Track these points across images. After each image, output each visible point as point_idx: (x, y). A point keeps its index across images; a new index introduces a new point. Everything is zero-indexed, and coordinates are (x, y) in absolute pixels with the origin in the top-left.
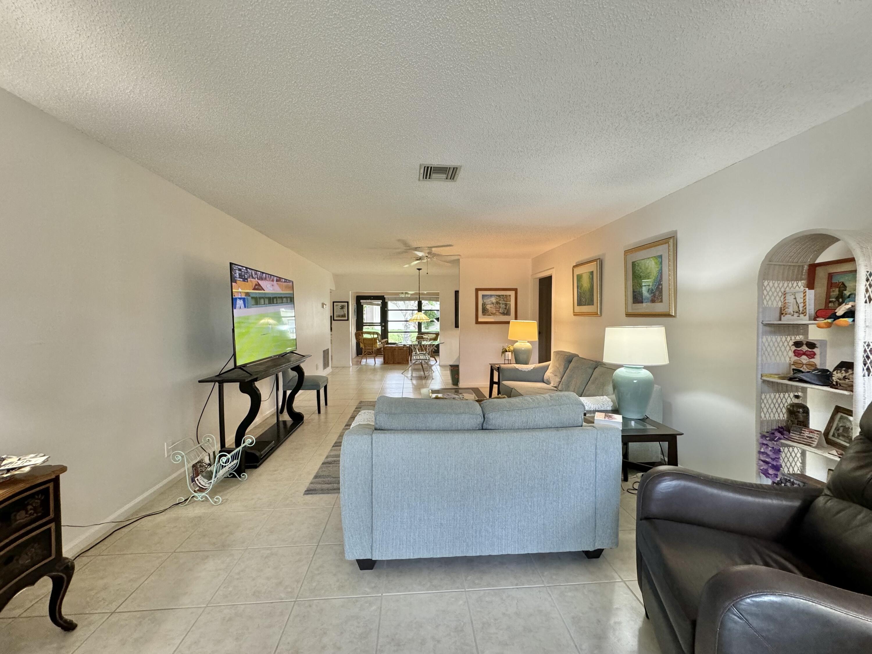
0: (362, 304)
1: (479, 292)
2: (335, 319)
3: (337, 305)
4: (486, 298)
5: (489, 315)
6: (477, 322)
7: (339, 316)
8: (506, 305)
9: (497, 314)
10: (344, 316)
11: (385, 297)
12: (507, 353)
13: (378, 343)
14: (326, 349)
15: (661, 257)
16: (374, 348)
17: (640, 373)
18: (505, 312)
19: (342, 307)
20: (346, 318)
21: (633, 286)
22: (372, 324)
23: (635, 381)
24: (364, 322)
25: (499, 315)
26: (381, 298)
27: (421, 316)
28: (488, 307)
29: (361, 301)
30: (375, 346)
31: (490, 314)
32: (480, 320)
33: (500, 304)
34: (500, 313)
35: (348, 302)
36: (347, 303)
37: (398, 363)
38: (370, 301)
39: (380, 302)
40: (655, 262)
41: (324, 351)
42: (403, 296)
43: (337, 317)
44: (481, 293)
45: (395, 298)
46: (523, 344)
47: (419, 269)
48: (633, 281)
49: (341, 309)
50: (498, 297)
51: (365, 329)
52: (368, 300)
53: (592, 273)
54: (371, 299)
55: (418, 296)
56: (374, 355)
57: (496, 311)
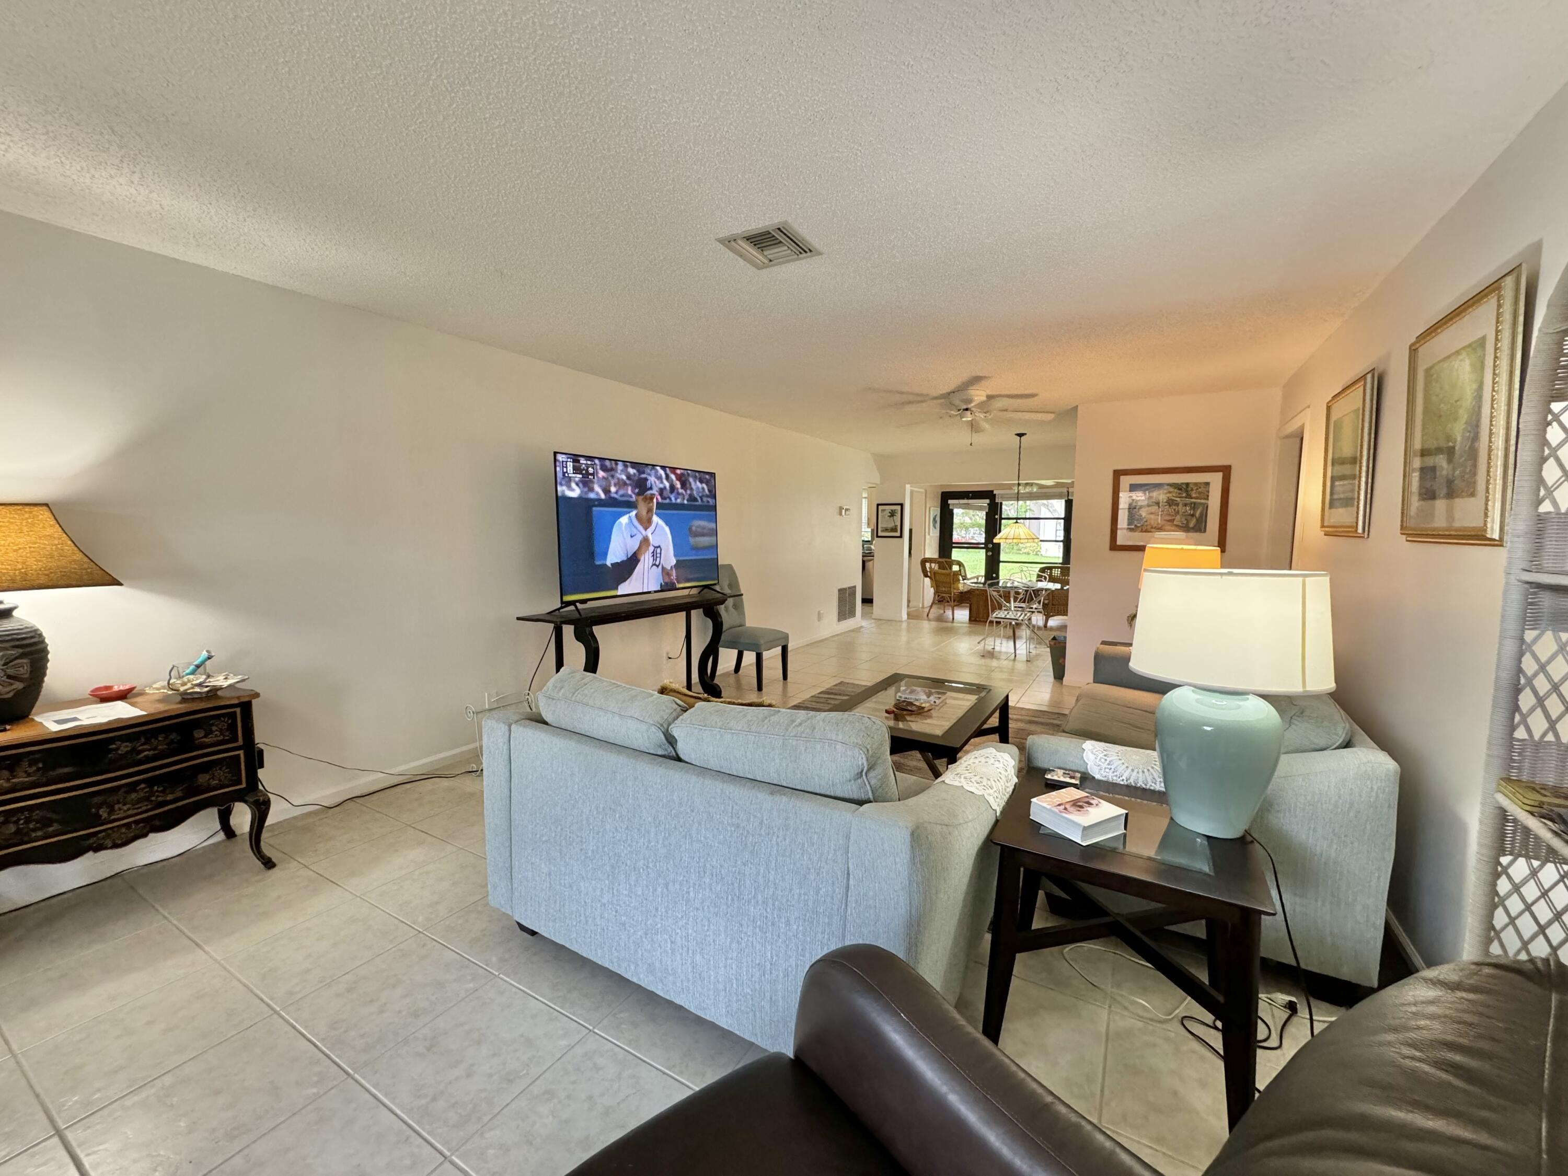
0: (951, 507)
1: (1122, 478)
2: (880, 534)
3: (883, 510)
4: (1140, 491)
5: (1147, 531)
6: (1114, 549)
7: (886, 530)
8: (1195, 507)
9: (1168, 526)
10: (894, 529)
11: (995, 493)
13: (961, 582)
14: (845, 586)
17: (1239, 707)
18: (1191, 525)
19: (892, 514)
20: (898, 534)
22: (968, 546)
23: (1209, 729)
24: (954, 541)
25: (1171, 529)
27: (1017, 530)
28: (1145, 512)
29: (950, 502)
30: (956, 586)
31: (1149, 527)
32: (1120, 544)
33: (1177, 505)
34: (1177, 526)
35: (902, 505)
36: (899, 506)
38: (965, 501)
39: (985, 502)
41: (841, 591)
42: (1023, 490)
44: (1126, 481)
45: (1017, 495)
47: (1020, 435)
48: (1423, 429)
49: (890, 516)
50: (1172, 490)
54: (968, 498)
55: (1065, 490)
56: (952, 603)
57: (1163, 523)
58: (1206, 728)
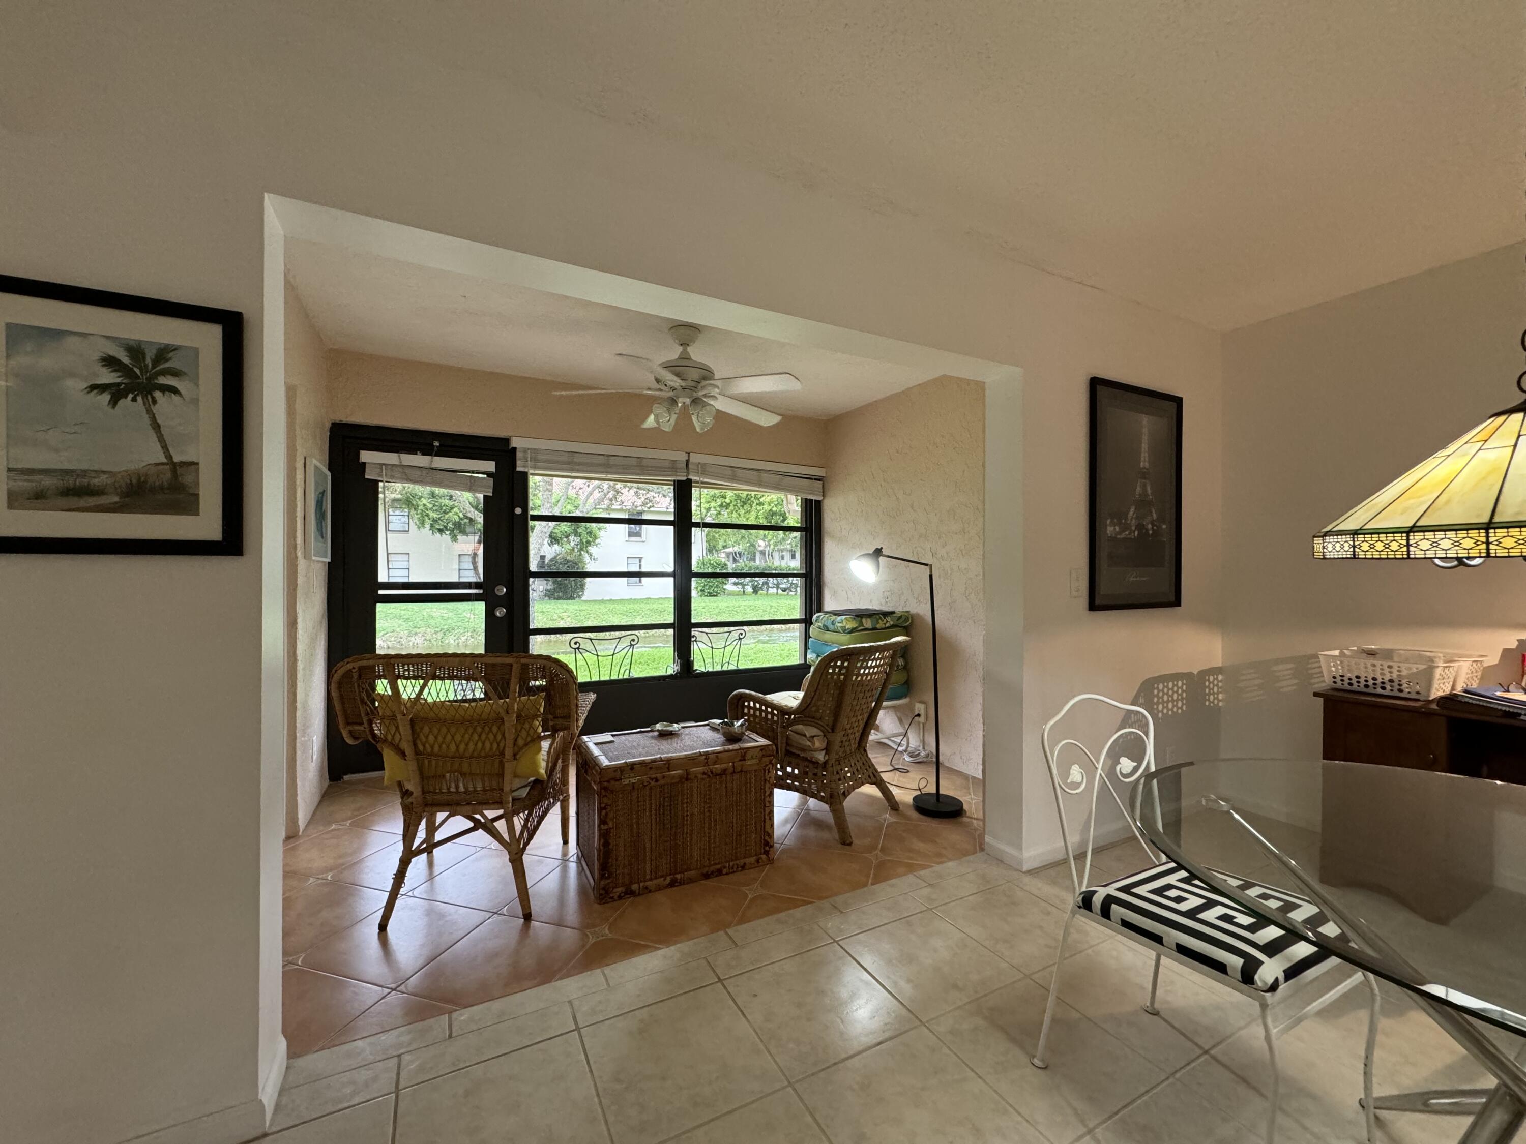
11: (515, 443)
24: (382, 577)
26: (497, 450)
29: (366, 456)
52: (412, 451)
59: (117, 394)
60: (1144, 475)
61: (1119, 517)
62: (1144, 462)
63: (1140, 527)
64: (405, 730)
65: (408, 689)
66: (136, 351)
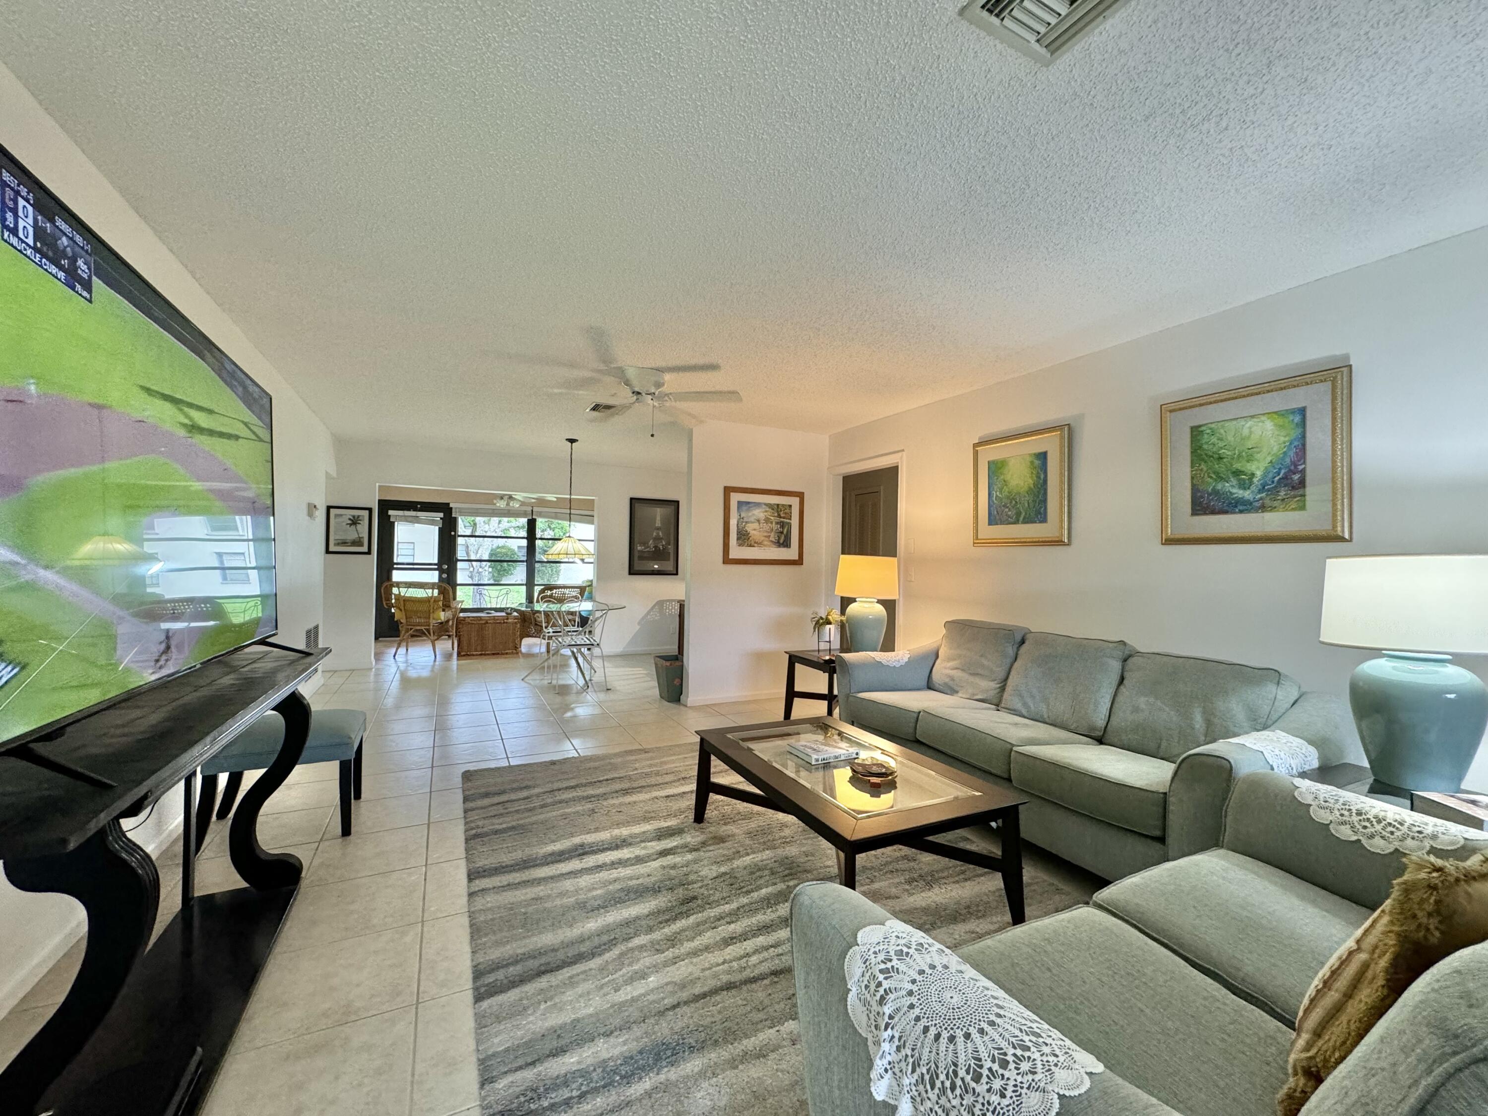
0: (392, 519)
1: (732, 494)
2: (333, 548)
3: (337, 516)
4: (744, 508)
5: (751, 546)
6: (727, 560)
7: (344, 543)
8: (783, 525)
9: (766, 543)
10: (358, 542)
11: (451, 505)
12: (828, 627)
14: (311, 626)
15: (1302, 411)
16: (433, 622)
17: (1437, 672)
18: (781, 541)
19: (354, 522)
20: (364, 549)
21: (1192, 478)
22: (413, 567)
23: (1452, 696)
24: (395, 561)
25: (769, 546)
26: (444, 509)
28: (750, 528)
29: (391, 512)
30: (435, 616)
31: (753, 543)
32: (733, 555)
33: (772, 522)
34: (772, 541)
35: (370, 510)
36: (367, 512)
37: (494, 654)
38: (412, 513)
39: (438, 518)
40: (1275, 425)
41: (308, 632)
42: (502, 504)
43: (337, 544)
44: (735, 498)
45: (477, 509)
46: (866, 605)
47: (572, 441)
48: (1192, 467)
50: (767, 509)
51: (397, 576)
52: (409, 510)
53: (1043, 457)
54: (416, 510)
55: (530, 509)
56: (432, 637)
57: (763, 538)
58: (1449, 696)
59: (351, 525)
60: (658, 529)
61: (644, 544)
62: (658, 524)
63: (656, 547)
64: (402, 603)
65: (403, 591)
66: (354, 517)
